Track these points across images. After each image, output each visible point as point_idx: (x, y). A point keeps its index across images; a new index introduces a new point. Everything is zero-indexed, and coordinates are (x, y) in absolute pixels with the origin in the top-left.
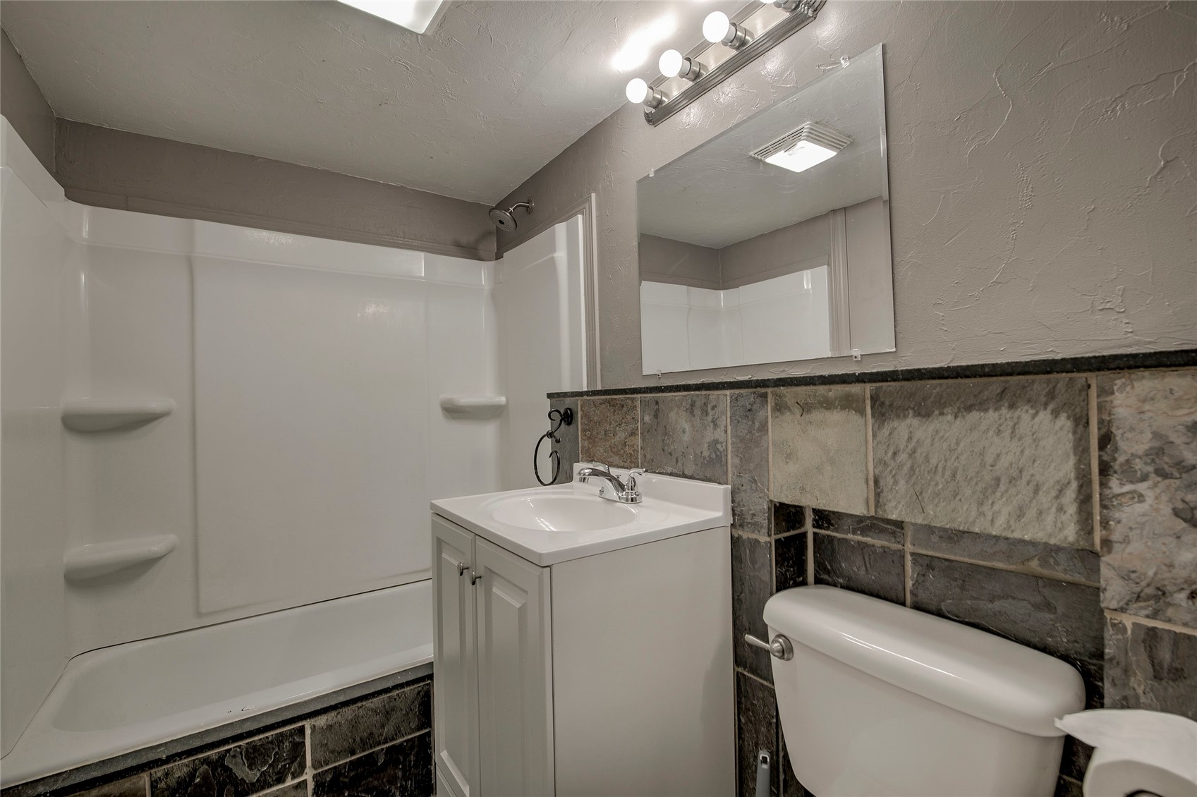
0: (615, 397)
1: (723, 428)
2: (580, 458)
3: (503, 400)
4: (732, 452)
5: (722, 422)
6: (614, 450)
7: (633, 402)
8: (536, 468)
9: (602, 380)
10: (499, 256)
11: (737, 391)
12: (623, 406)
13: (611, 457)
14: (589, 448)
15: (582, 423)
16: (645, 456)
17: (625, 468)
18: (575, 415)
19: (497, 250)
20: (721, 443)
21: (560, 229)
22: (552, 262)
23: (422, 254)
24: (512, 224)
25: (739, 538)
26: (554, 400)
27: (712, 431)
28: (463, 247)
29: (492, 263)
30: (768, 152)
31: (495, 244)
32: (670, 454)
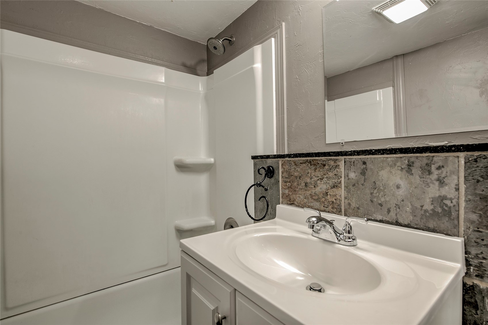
0: (317, 158)
1: (453, 186)
2: (281, 201)
3: (212, 160)
4: (466, 208)
5: (452, 181)
6: (314, 197)
7: (335, 162)
8: (246, 207)
9: (288, 147)
10: (209, 72)
11: (476, 154)
12: (324, 165)
13: (312, 202)
14: (289, 195)
15: (282, 177)
16: (349, 204)
17: (326, 212)
18: (276, 171)
20: (451, 200)
21: (258, 50)
22: (252, 71)
23: (163, 69)
24: (222, 49)
25: (473, 287)
26: (258, 160)
27: (438, 188)
28: (187, 67)
29: (205, 78)
30: (386, 6)
31: (206, 67)
32: (381, 205)
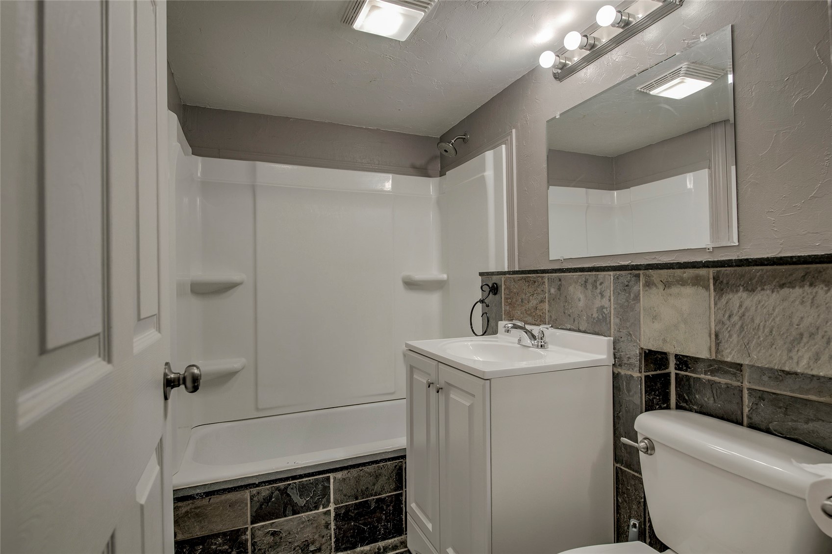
0: (529, 275)
1: (608, 298)
2: (503, 318)
3: (445, 276)
4: (614, 314)
5: (607, 294)
6: (528, 312)
7: (542, 279)
8: (471, 324)
9: (519, 263)
10: (442, 174)
11: (618, 273)
12: (535, 282)
13: (526, 317)
14: (510, 311)
15: (504, 294)
16: (551, 316)
17: (536, 325)
18: (499, 288)
19: (441, 169)
20: (607, 308)
21: (489, 155)
22: (483, 179)
23: (390, 176)
24: (453, 152)
25: (619, 374)
26: (484, 277)
27: (600, 299)
28: (416, 168)
29: (437, 179)
30: (652, 87)
31: (439, 165)
32: (569, 315)
